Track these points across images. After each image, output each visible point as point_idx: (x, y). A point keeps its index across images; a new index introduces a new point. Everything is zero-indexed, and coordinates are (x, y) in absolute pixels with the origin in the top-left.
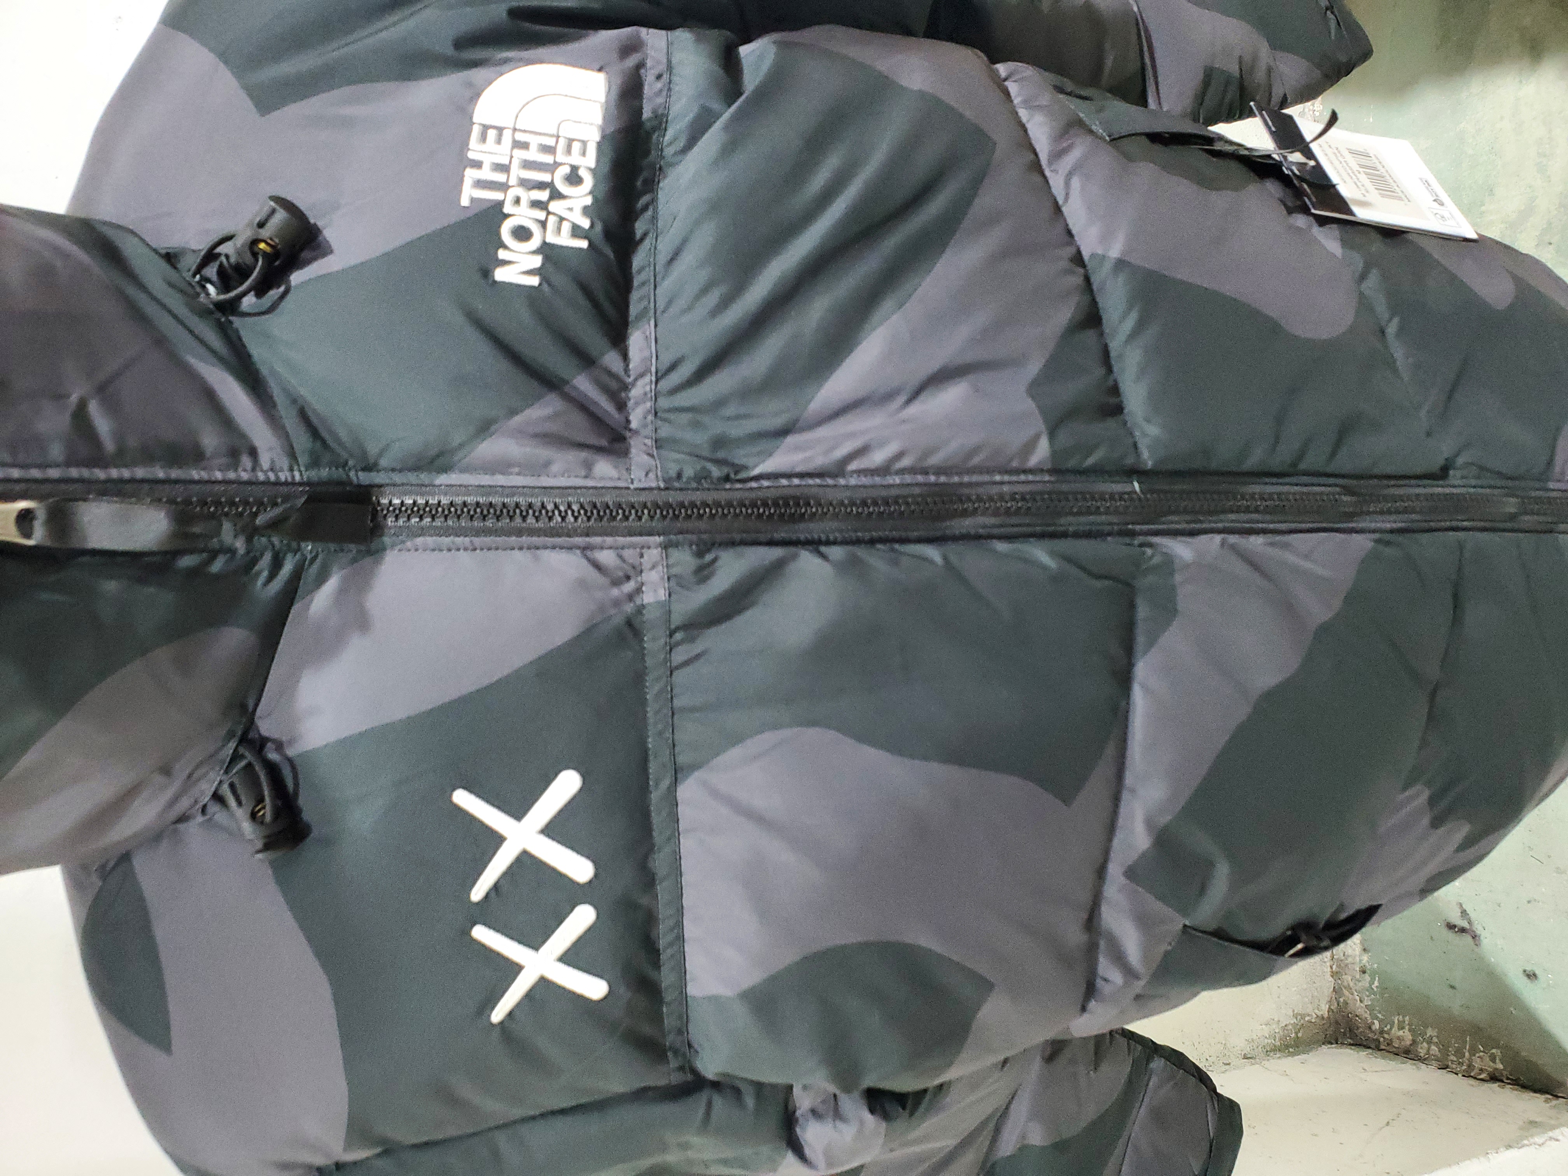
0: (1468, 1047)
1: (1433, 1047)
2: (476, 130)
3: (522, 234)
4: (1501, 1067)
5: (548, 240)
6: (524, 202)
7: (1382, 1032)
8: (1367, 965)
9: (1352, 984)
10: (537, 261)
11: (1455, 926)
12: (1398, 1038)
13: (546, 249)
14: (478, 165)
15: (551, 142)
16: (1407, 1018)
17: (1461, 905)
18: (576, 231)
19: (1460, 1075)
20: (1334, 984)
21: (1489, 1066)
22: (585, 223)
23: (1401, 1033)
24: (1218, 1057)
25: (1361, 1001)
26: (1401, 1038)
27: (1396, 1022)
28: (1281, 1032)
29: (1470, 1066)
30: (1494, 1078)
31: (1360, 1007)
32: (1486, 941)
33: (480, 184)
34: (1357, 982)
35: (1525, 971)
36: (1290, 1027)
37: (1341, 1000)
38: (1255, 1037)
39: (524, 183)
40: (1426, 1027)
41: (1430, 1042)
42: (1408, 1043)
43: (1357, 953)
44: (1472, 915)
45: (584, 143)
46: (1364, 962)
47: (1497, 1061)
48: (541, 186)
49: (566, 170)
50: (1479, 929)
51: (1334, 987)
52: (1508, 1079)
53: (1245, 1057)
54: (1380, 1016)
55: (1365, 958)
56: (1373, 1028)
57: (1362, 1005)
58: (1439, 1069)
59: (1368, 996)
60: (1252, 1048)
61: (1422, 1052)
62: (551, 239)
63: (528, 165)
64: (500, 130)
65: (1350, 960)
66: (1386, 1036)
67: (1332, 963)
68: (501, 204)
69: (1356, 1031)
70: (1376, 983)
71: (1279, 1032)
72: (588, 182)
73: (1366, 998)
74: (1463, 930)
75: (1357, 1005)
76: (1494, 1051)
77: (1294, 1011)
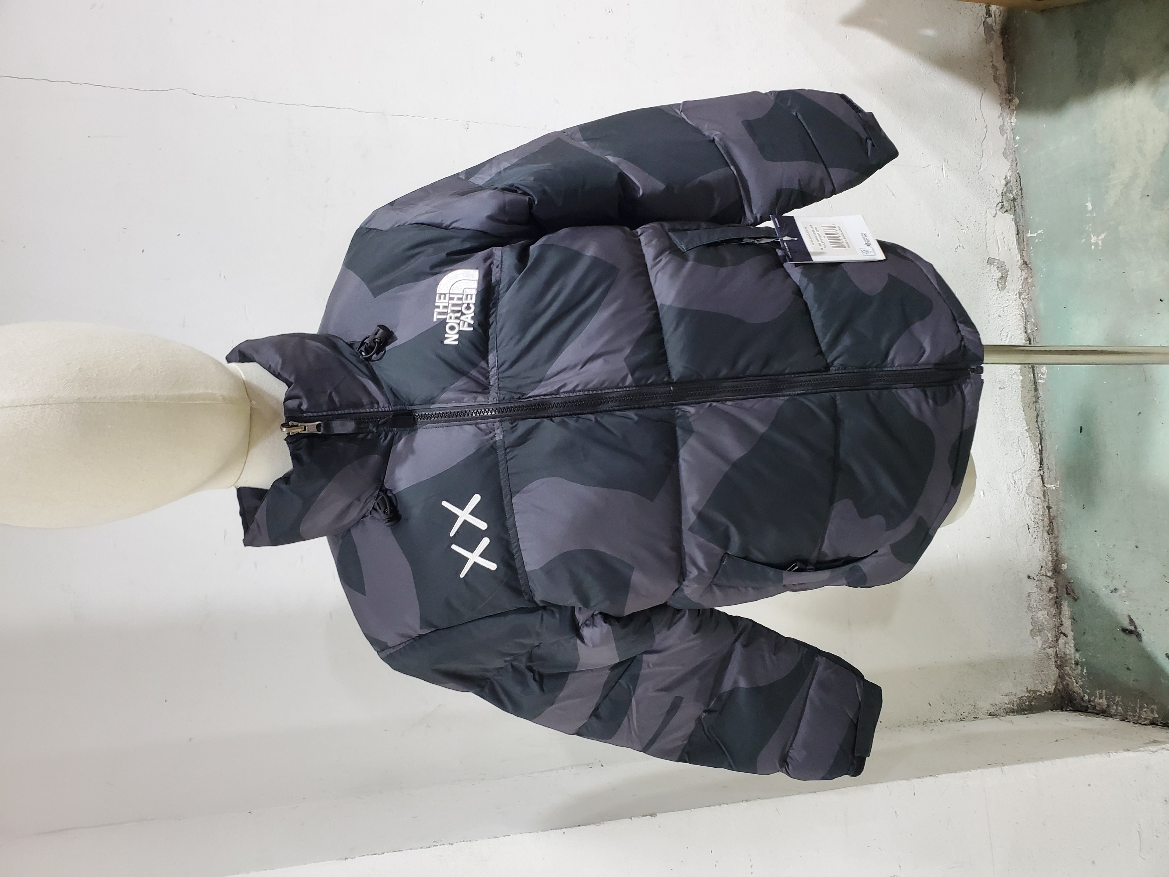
0: (1138, 706)
1: (1120, 708)
2: (438, 295)
3: (452, 328)
4: (1156, 716)
5: (460, 329)
6: (453, 318)
7: (1089, 701)
8: (1079, 659)
9: (1070, 672)
10: (457, 336)
11: (1127, 630)
12: (1099, 704)
13: (460, 332)
14: (438, 307)
15: (461, 296)
16: (1104, 691)
17: (1129, 616)
18: (469, 325)
19: (1131, 723)
20: (1059, 673)
21: (1151, 716)
22: (472, 322)
23: (1101, 701)
24: (970, 713)
25: (1077, 683)
26: (1101, 704)
27: (1098, 694)
28: (1018, 701)
29: (1140, 718)
30: (1153, 723)
31: (1076, 686)
32: (1144, 638)
33: (439, 313)
34: (1073, 671)
35: (1166, 654)
36: (1025, 698)
37: (1064, 683)
38: (997, 703)
39: (454, 312)
40: (1115, 695)
41: (1117, 705)
42: (1105, 707)
43: (1072, 652)
44: (1137, 622)
45: (472, 295)
46: (1077, 658)
47: (1155, 713)
48: (458, 311)
49: (466, 305)
50: (1140, 630)
51: (1059, 675)
52: (1161, 723)
53: (990, 715)
54: (1088, 691)
55: (1077, 655)
56: (1084, 699)
57: (1077, 685)
58: (1121, 720)
59: (1080, 679)
60: (995, 709)
61: (1113, 711)
62: (461, 329)
63: (454, 305)
64: (445, 294)
65: (1068, 657)
66: (1092, 703)
67: (1056, 659)
68: (445, 319)
69: (1074, 702)
70: (1085, 671)
71: (1016, 701)
72: (473, 308)
73: (1080, 681)
74: (1131, 632)
75: (1074, 686)
76: (1153, 706)
77: (1027, 688)
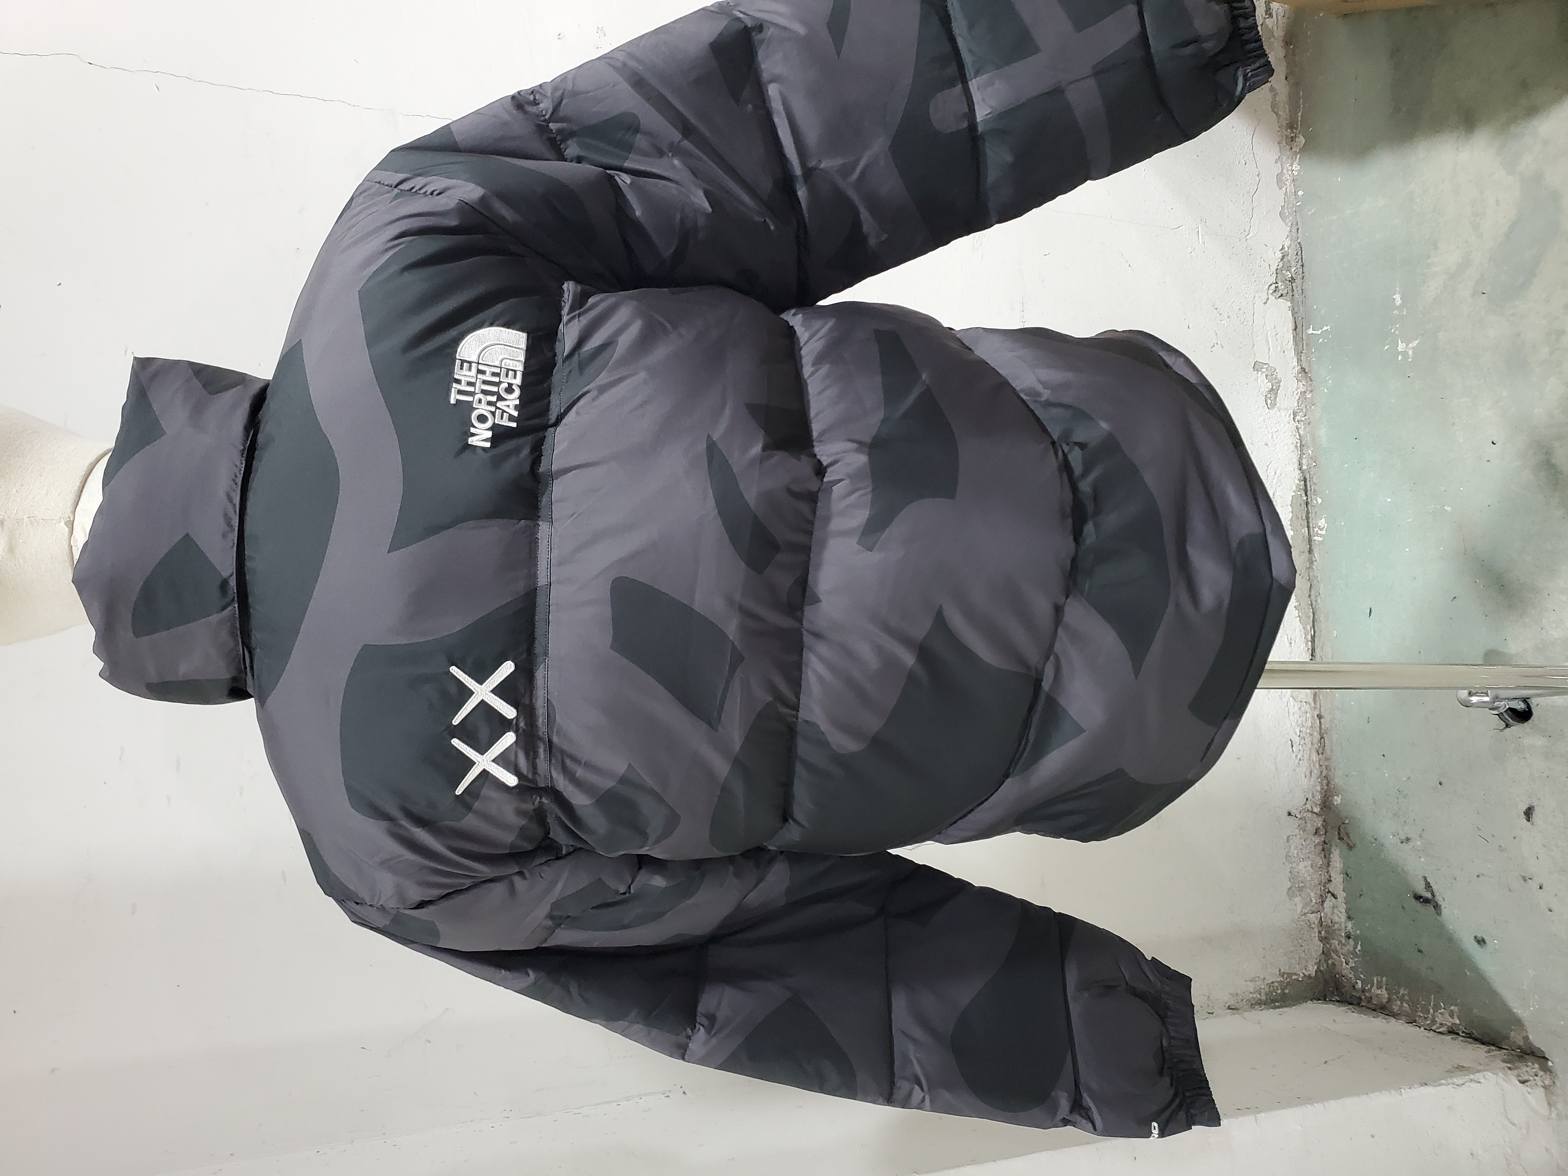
0: (1432, 1005)
1: (1405, 1005)
4: (1458, 1022)
7: (1363, 991)
8: (1351, 931)
9: (1338, 948)
11: (1421, 897)
12: (1377, 995)
16: (1384, 979)
17: (1425, 878)
19: (1422, 1028)
20: (1323, 948)
21: (1449, 1021)
23: (1379, 992)
25: (1347, 964)
26: (1379, 996)
27: (1375, 982)
28: (1266, 989)
29: (1434, 1021)
30: (1452, 1032)
31: (1346, 969)
32: (1445, 910)
34: (1343, 947)
35: (1476, 937)
36: (1277, 984)
37: (1330, 962)
38: (1239, 992)
40: (1400, 987)
41: (1402, 1000)
42: (1385, 1001)
43: (1343, 920)
44: (1435, 887)
46: (1348, 928)
47: (1455, 1017)
50: (1439, 898)
51: (1323, 951)
52: (1463, 1032)
53: (1229, 1008)
54: (1362, 976)
55: (1350, 925)
56: (1357, 987)
57: (1347, 966)
58: (1407, 1023)
59: (1352, 958)
60: (1236, 1001)
61: (1395, 1008)
65: (1336, 926)
66: (1367, 994)
67: (1320, 929)
69: (1342, 990)
70: (1359, 948)
71: (1264, 989)
73: (1351, 960)
74: (1427, 900)
75: (1343, 967)
76: (1452, 1008)
77: (1280, 971)
